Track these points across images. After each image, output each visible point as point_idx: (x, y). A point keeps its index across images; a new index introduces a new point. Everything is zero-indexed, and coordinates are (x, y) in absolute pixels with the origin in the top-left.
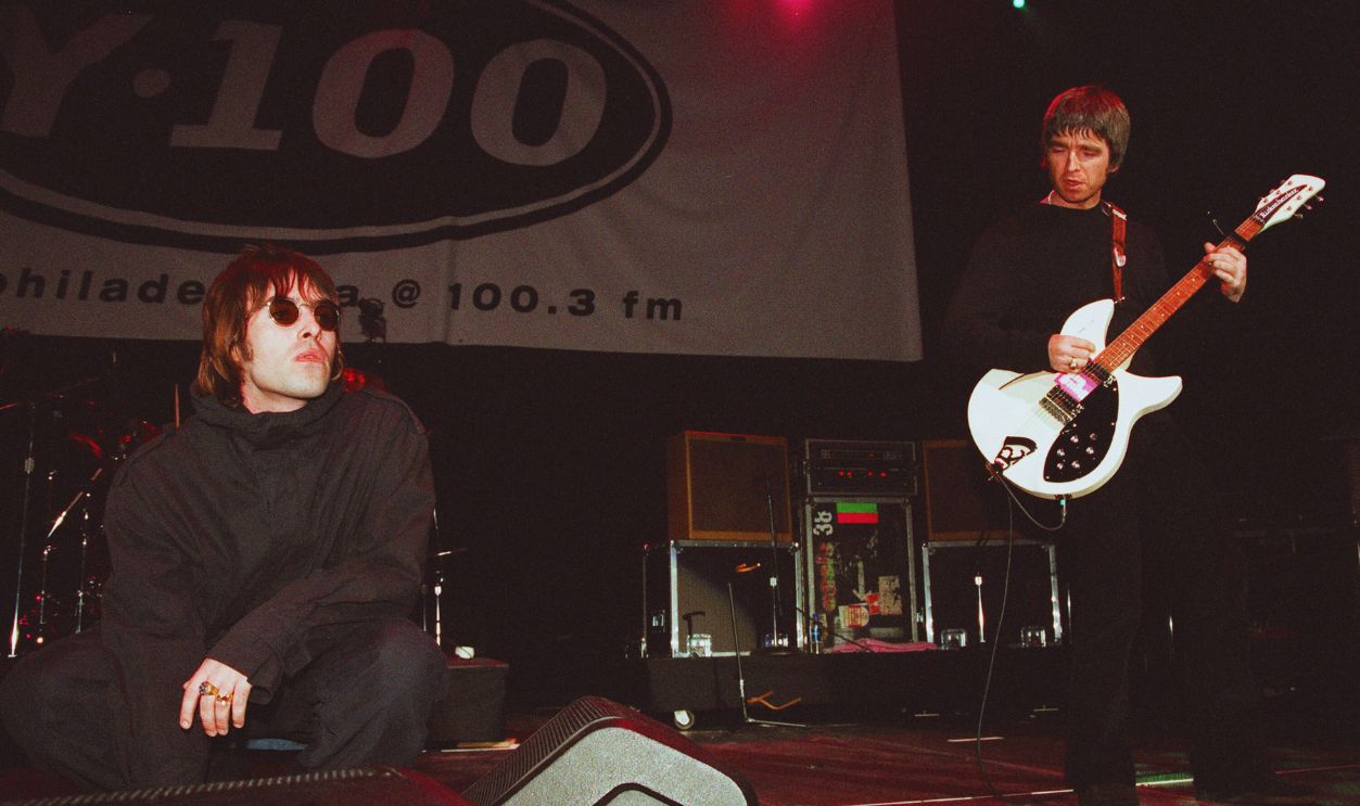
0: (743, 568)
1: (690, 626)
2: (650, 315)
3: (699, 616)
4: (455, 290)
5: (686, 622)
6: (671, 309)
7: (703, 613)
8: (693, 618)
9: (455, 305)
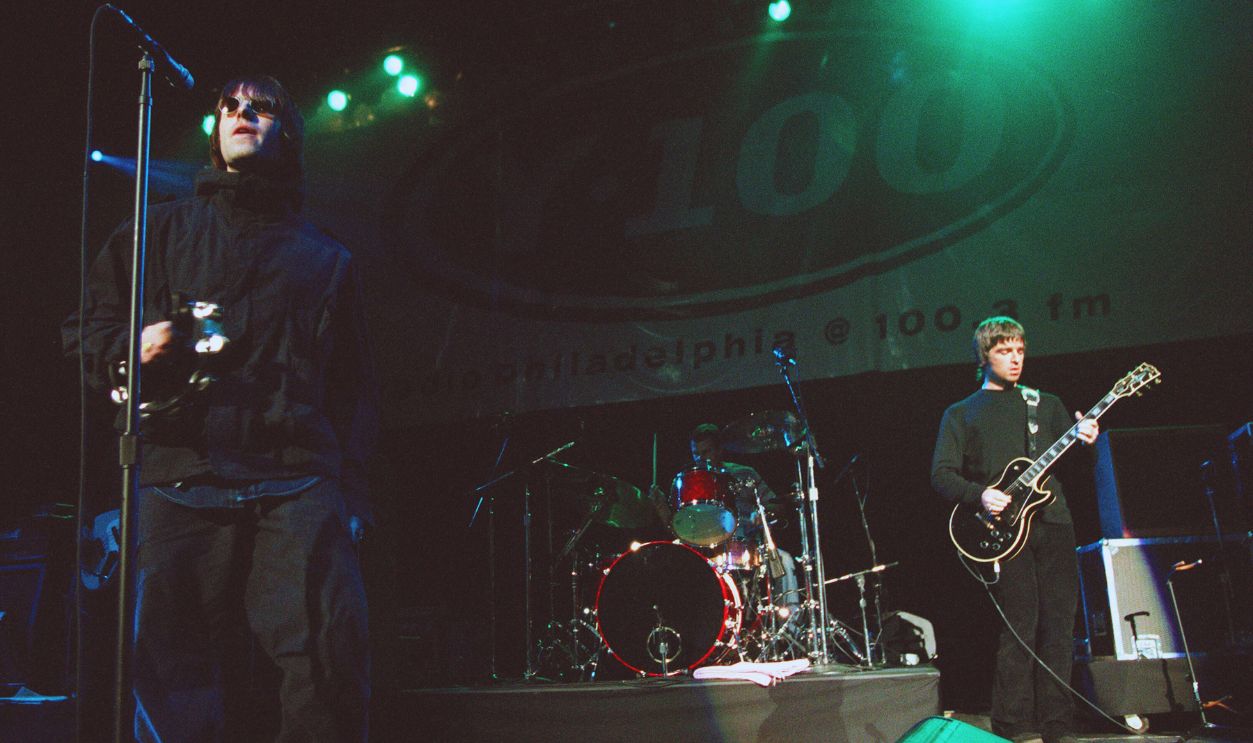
0: (1183, 566)
1: (1133, 626)
2: (1077, 314)
3: (1143, 617)
4: (881, 321)
5: (1128, 623)
6: (1099, 306)
7: (1147, 614)
8: (1136, 618)
9: (883, 334)
